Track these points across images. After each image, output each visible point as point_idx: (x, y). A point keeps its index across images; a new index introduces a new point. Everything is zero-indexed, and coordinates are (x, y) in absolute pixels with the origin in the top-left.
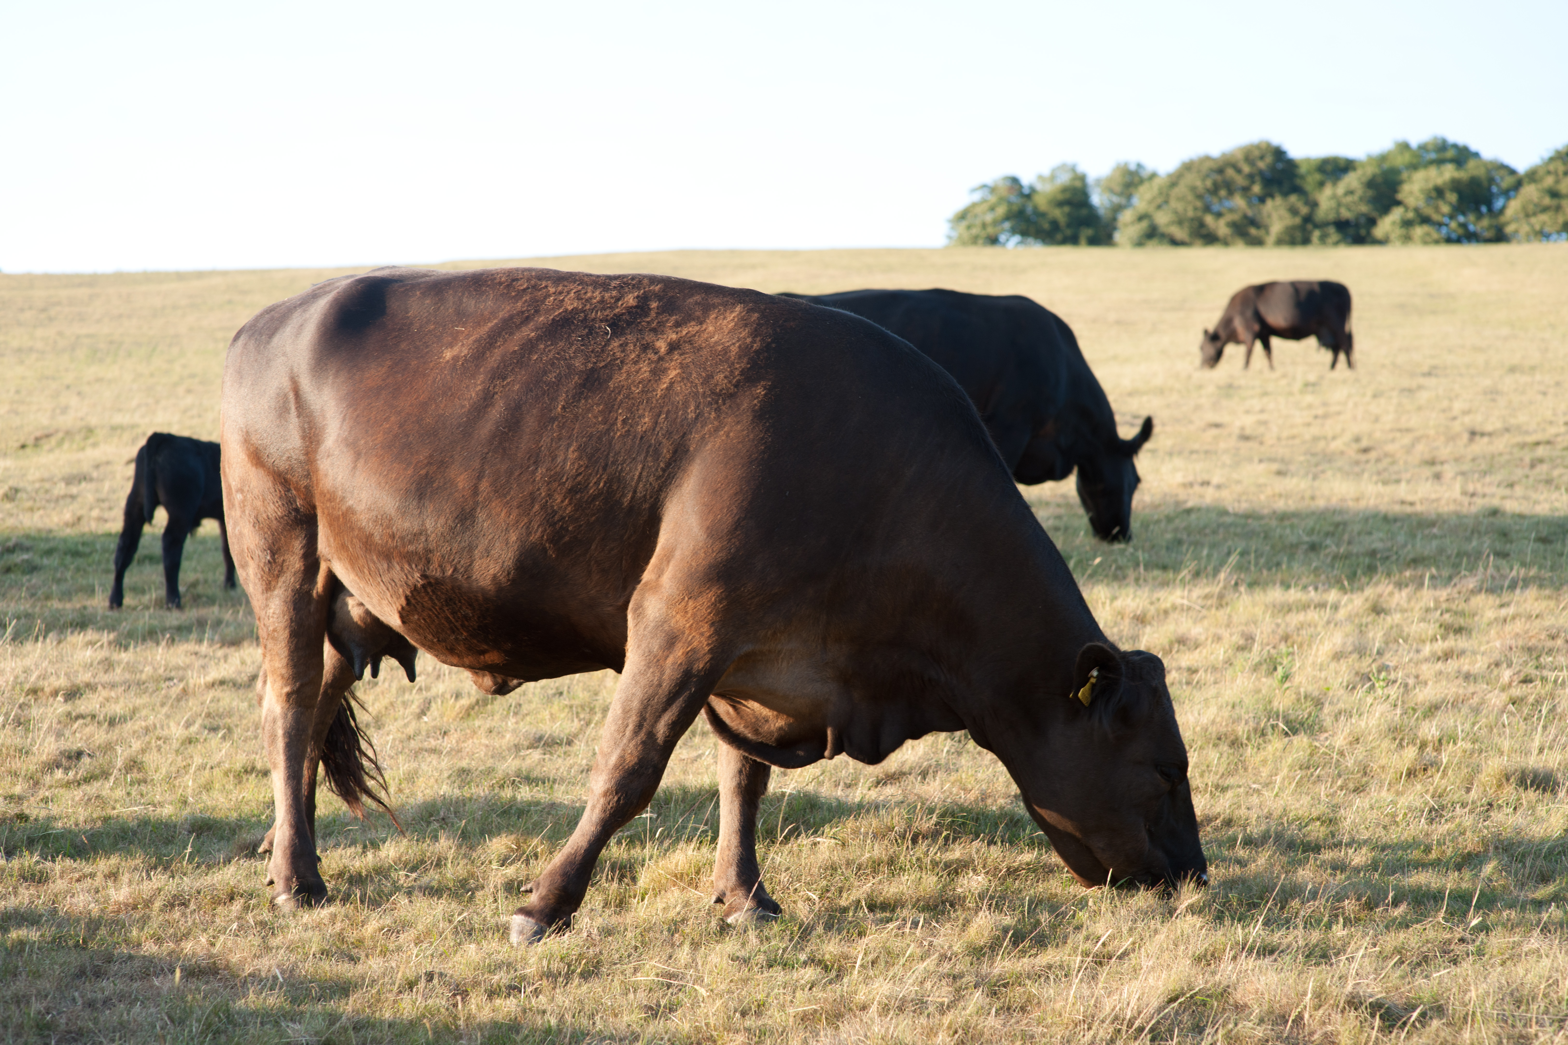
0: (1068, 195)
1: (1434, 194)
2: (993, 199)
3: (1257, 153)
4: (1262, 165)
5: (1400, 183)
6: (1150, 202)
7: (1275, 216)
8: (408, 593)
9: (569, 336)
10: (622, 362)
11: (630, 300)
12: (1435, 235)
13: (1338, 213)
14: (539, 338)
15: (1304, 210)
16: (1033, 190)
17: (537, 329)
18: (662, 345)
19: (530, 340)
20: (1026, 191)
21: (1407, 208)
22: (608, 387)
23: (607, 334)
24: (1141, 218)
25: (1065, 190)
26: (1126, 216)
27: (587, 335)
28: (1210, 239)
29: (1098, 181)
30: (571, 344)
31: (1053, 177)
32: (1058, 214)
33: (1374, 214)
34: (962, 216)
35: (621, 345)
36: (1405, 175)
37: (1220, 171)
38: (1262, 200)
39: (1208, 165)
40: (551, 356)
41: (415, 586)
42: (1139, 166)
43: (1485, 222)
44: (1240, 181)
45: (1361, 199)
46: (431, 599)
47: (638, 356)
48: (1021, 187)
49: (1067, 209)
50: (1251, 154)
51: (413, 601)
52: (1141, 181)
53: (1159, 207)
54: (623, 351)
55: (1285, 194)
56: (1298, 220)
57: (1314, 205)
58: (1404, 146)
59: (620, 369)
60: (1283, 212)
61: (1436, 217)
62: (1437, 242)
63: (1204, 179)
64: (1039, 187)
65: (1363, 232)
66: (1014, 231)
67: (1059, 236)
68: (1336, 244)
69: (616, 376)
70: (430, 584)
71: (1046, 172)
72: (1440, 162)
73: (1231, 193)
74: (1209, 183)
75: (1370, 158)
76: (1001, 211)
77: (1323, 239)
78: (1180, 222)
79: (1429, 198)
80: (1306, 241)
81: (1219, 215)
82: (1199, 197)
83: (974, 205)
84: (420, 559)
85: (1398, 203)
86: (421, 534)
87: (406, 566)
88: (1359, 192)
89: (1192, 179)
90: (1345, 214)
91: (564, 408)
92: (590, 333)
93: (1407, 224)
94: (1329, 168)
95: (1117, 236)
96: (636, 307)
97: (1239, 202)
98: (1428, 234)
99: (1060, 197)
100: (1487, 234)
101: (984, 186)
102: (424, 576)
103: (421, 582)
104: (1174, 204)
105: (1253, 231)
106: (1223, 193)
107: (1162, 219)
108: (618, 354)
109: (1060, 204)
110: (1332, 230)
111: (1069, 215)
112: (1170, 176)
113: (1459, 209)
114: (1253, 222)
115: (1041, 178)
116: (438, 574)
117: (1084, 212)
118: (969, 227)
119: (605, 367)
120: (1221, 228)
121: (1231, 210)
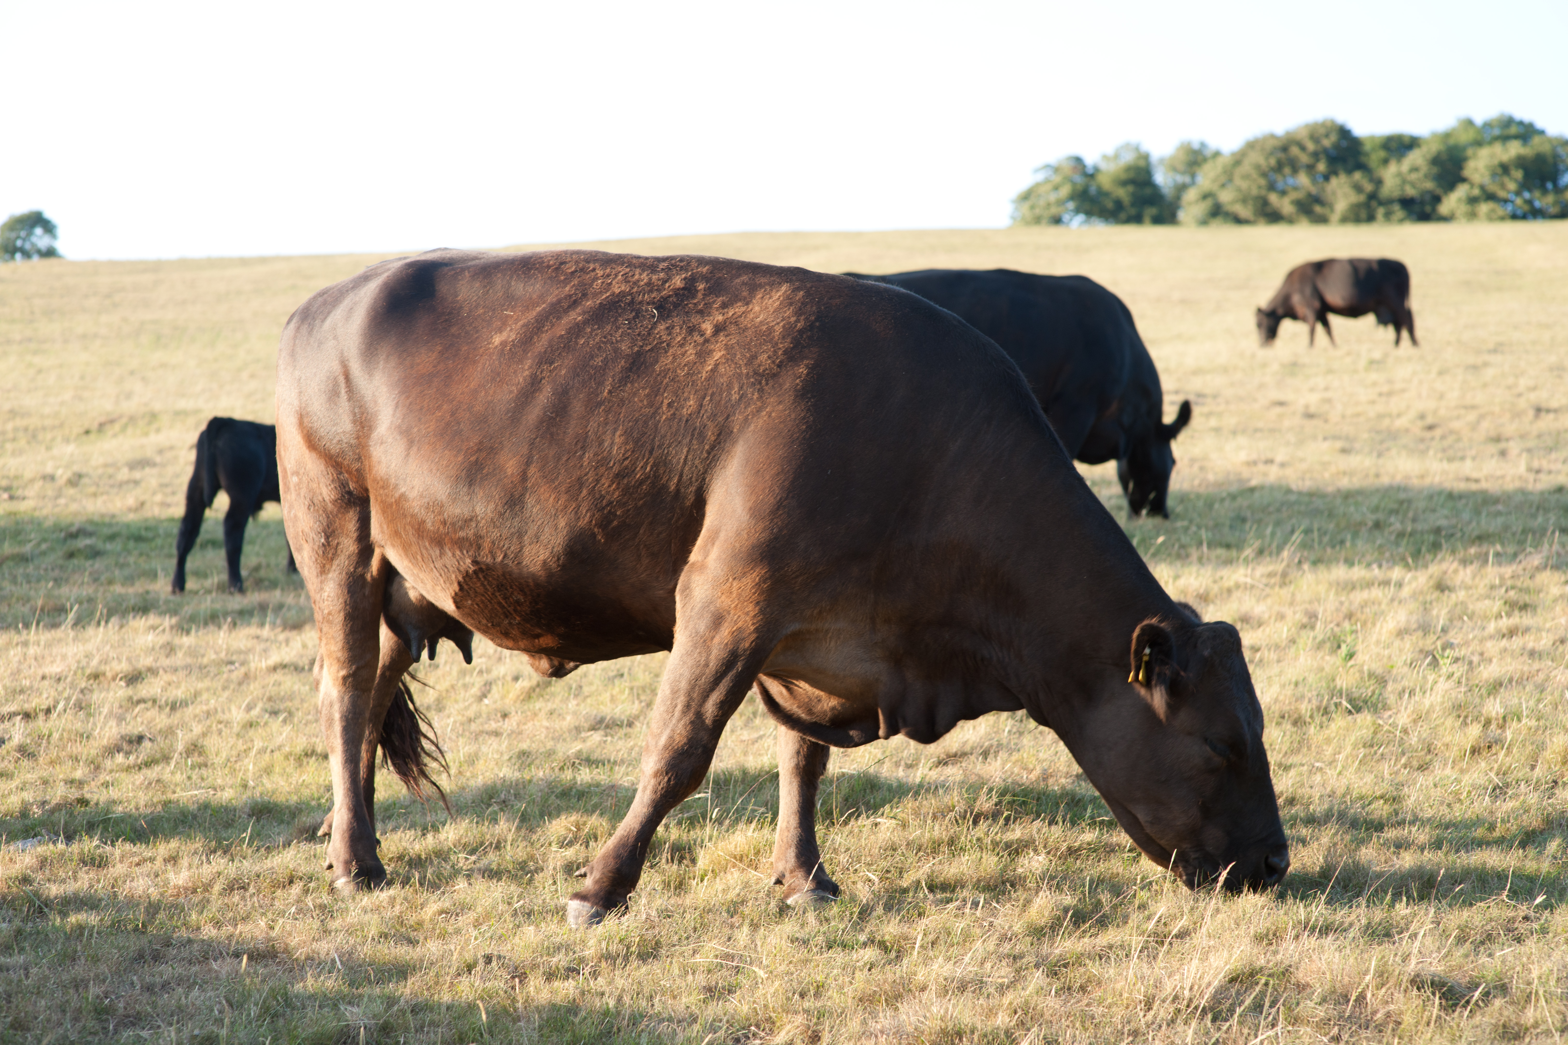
0: (1132, 175)
1: (1499, 171)
2: (1057, 179)
3: (1322, 131)
4: (1327, 143)
5: (1465, 159)
6: (1214, 181)
7: (1340, 193)
8: (460, 579)
9: (616, 320)
10: (668, 345)
11: (678, 282)
12: (1500, 211)
13: (1402, 190)
14: (586, 322)
15: (1369, 187)
16: (1097, 170)
17: (584, 313)
18: (708, 327)
19: (577, 324)
20: (1090, 171)
21: (1472, 185)
22: (654, 370)
23: (654, 316)
24: (1205, 196)
25: (1128, 169)
26: (1191, 195)
27: (634, 318)
28: (1274, 217)
29: (1162, 161)
30: (618, 328)
31: (1117, 156)
32: (1122, 193)
33: (1439, 191)
34: (1026, 197)
35: (667, 328)
36: (1470, 152)
37: (1285, 149)
38: (1327, 178)
39: (1272, 143)
40: (597, 339)
41: (467, 572)
42: (1203, 145)
43: (1550, 199)
44: (1304, 159)
45: (1426, 176)
46: (483, 584)
47: (684, 339)
48: (1084, 166)
49: (1131, 188)
50: (1316, 132)
51: (466, 587)
52: (1205, 160)
53: (1223, 186)
54: (669, 334)
55: (1349, 172)
56: (1362, 198)
57: (1379, 182)
58: (1469, 123)
59: (666, 352)
60: (1348, 190)
61: (1502, 194)
62: (1502, 219)
63: (1267, 158)
64: (1103, 166)
65: (1428, 209)
66: (1077, 211)
67: (1123, 215)
68: (1401, 221)
69: (662, 359)
70: (481, 570)
71: (1110, 151)
72: (1505, 139)
73: (1295, 170)
74: (1273, 162)
75: (1435, 135)
76: (1065, 191)
77: (1388, 216)
78: (1244, 201)
79: (1494, 175)
80: (1371, 218)
81: (1283, 193)
82: (1264, 175)
83: (1038, 185)
84: (471, 545)
85: (1464, 180)
86: (471, 520)
87: (458, 553)
88: (1425, 168)
89: (1256, 158)
90: (1410, 192)
91: (610, 392)
92: (637, 316)
93: (1473, 201)
94: (1394, 145)
95: (1181, 215)
96: (683, 289)
97: (1303, 179)
98: (1493, 211)
99: (1124, 176)
100: (1553, 210)
101: (1047, 166)
102: (475, 562)
103: (473, 568)
104: (1238, 182)
105: (1318, 209)
106: (1287, 170)
107: (1226, 197)
108: (664, 338)
109: (1124, 183)
110: (1396, 207)
111: (1133, 195)
112: (1233, 154)
113: (1525, 185)
114: (1317, 200)
115: (1105, 157)
116: (489, 560)
117: (1148, 191)
118: (1032, 208)
119: (651, 350)
120: (1286, 206)
121: (1296, 188)
